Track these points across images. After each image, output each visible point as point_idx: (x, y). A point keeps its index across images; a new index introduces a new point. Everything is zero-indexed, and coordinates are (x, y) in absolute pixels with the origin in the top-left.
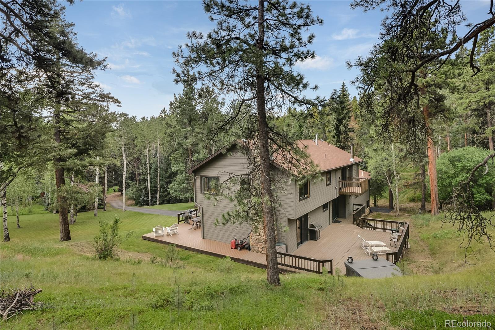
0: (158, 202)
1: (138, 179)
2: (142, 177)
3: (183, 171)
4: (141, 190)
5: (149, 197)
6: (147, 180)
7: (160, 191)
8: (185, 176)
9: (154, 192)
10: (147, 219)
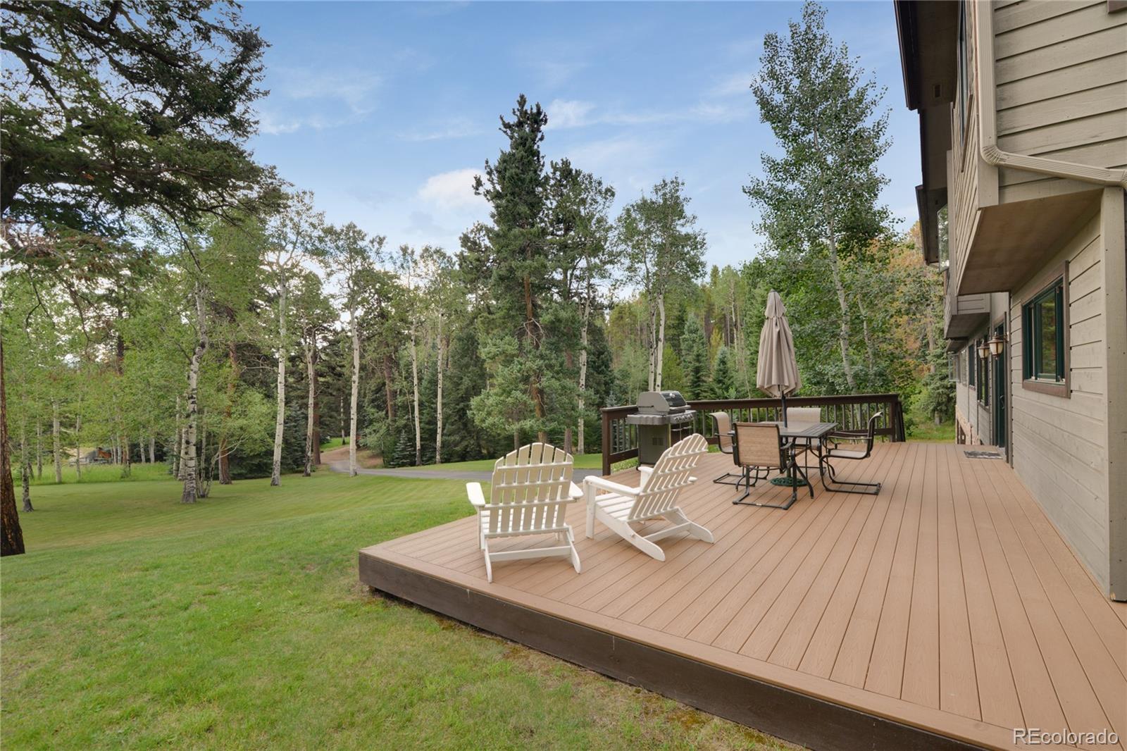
0: (438, 457)
1: (391, 405)
2: (400, 399)
3: (513, 356)
4: (398, 431)
5: (415, 448)
6: (413, 408)
7: (443, 429)
8: (521, 369)
9: (429, 435)
10: (411, 490)
